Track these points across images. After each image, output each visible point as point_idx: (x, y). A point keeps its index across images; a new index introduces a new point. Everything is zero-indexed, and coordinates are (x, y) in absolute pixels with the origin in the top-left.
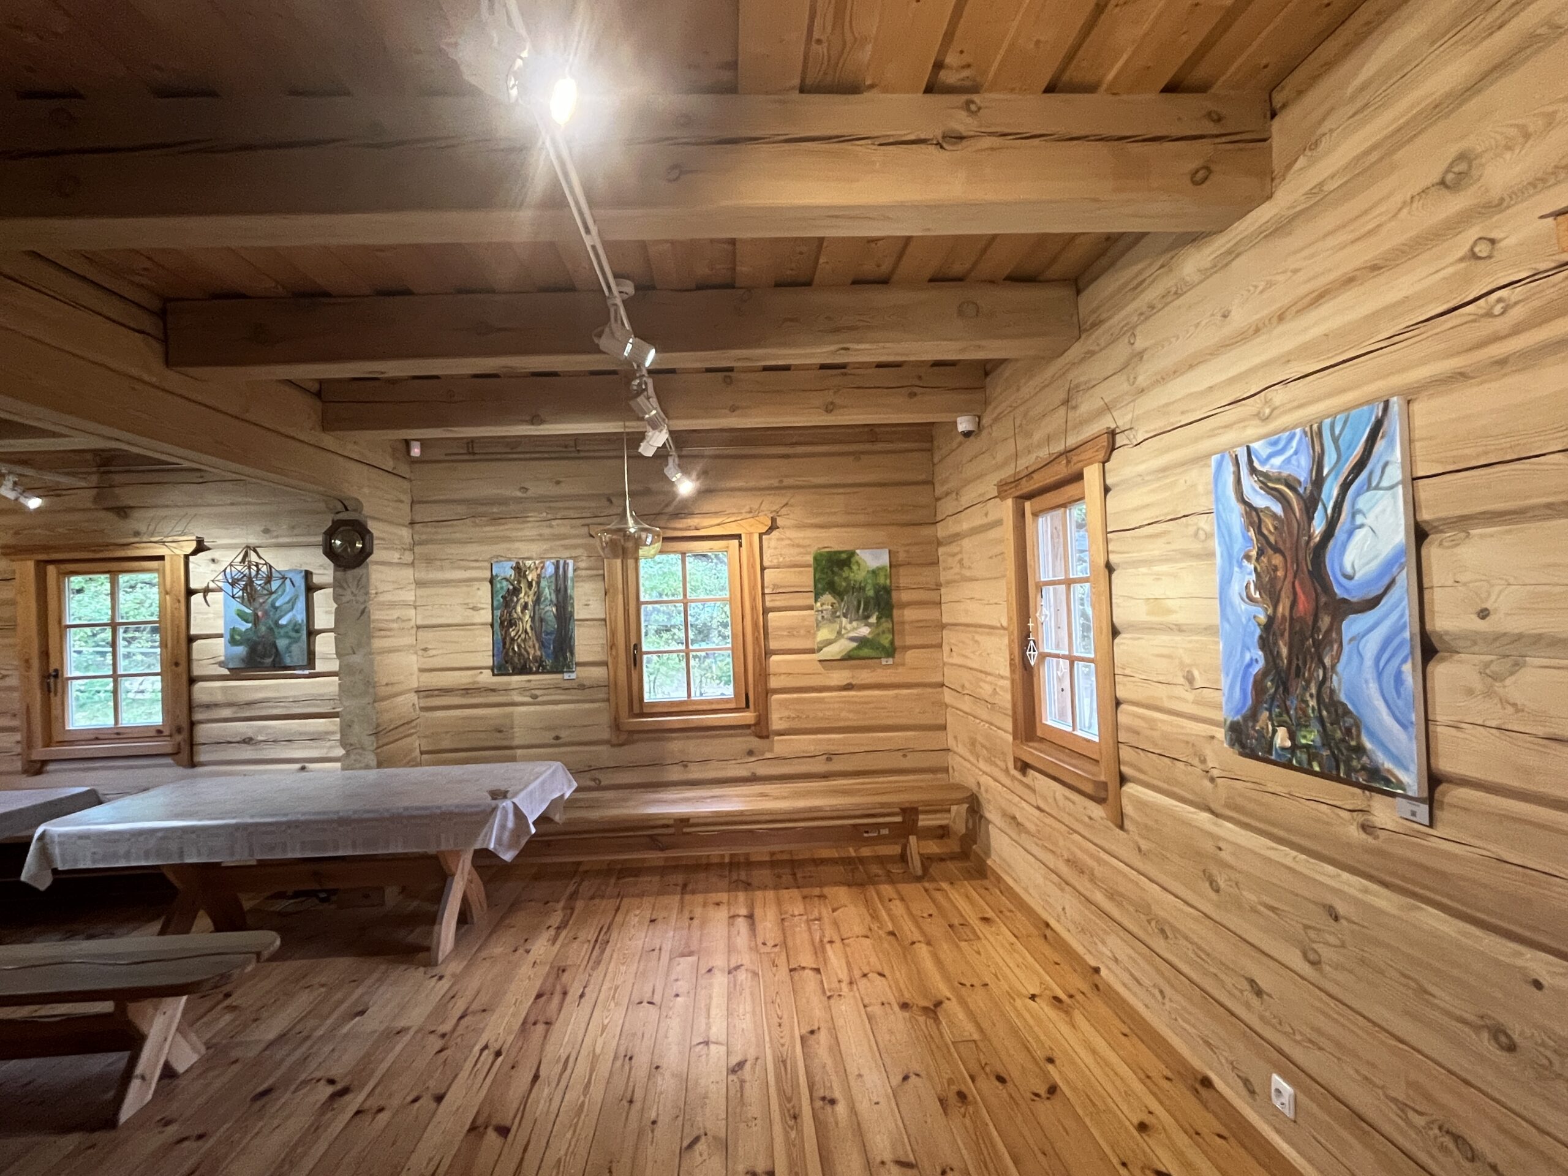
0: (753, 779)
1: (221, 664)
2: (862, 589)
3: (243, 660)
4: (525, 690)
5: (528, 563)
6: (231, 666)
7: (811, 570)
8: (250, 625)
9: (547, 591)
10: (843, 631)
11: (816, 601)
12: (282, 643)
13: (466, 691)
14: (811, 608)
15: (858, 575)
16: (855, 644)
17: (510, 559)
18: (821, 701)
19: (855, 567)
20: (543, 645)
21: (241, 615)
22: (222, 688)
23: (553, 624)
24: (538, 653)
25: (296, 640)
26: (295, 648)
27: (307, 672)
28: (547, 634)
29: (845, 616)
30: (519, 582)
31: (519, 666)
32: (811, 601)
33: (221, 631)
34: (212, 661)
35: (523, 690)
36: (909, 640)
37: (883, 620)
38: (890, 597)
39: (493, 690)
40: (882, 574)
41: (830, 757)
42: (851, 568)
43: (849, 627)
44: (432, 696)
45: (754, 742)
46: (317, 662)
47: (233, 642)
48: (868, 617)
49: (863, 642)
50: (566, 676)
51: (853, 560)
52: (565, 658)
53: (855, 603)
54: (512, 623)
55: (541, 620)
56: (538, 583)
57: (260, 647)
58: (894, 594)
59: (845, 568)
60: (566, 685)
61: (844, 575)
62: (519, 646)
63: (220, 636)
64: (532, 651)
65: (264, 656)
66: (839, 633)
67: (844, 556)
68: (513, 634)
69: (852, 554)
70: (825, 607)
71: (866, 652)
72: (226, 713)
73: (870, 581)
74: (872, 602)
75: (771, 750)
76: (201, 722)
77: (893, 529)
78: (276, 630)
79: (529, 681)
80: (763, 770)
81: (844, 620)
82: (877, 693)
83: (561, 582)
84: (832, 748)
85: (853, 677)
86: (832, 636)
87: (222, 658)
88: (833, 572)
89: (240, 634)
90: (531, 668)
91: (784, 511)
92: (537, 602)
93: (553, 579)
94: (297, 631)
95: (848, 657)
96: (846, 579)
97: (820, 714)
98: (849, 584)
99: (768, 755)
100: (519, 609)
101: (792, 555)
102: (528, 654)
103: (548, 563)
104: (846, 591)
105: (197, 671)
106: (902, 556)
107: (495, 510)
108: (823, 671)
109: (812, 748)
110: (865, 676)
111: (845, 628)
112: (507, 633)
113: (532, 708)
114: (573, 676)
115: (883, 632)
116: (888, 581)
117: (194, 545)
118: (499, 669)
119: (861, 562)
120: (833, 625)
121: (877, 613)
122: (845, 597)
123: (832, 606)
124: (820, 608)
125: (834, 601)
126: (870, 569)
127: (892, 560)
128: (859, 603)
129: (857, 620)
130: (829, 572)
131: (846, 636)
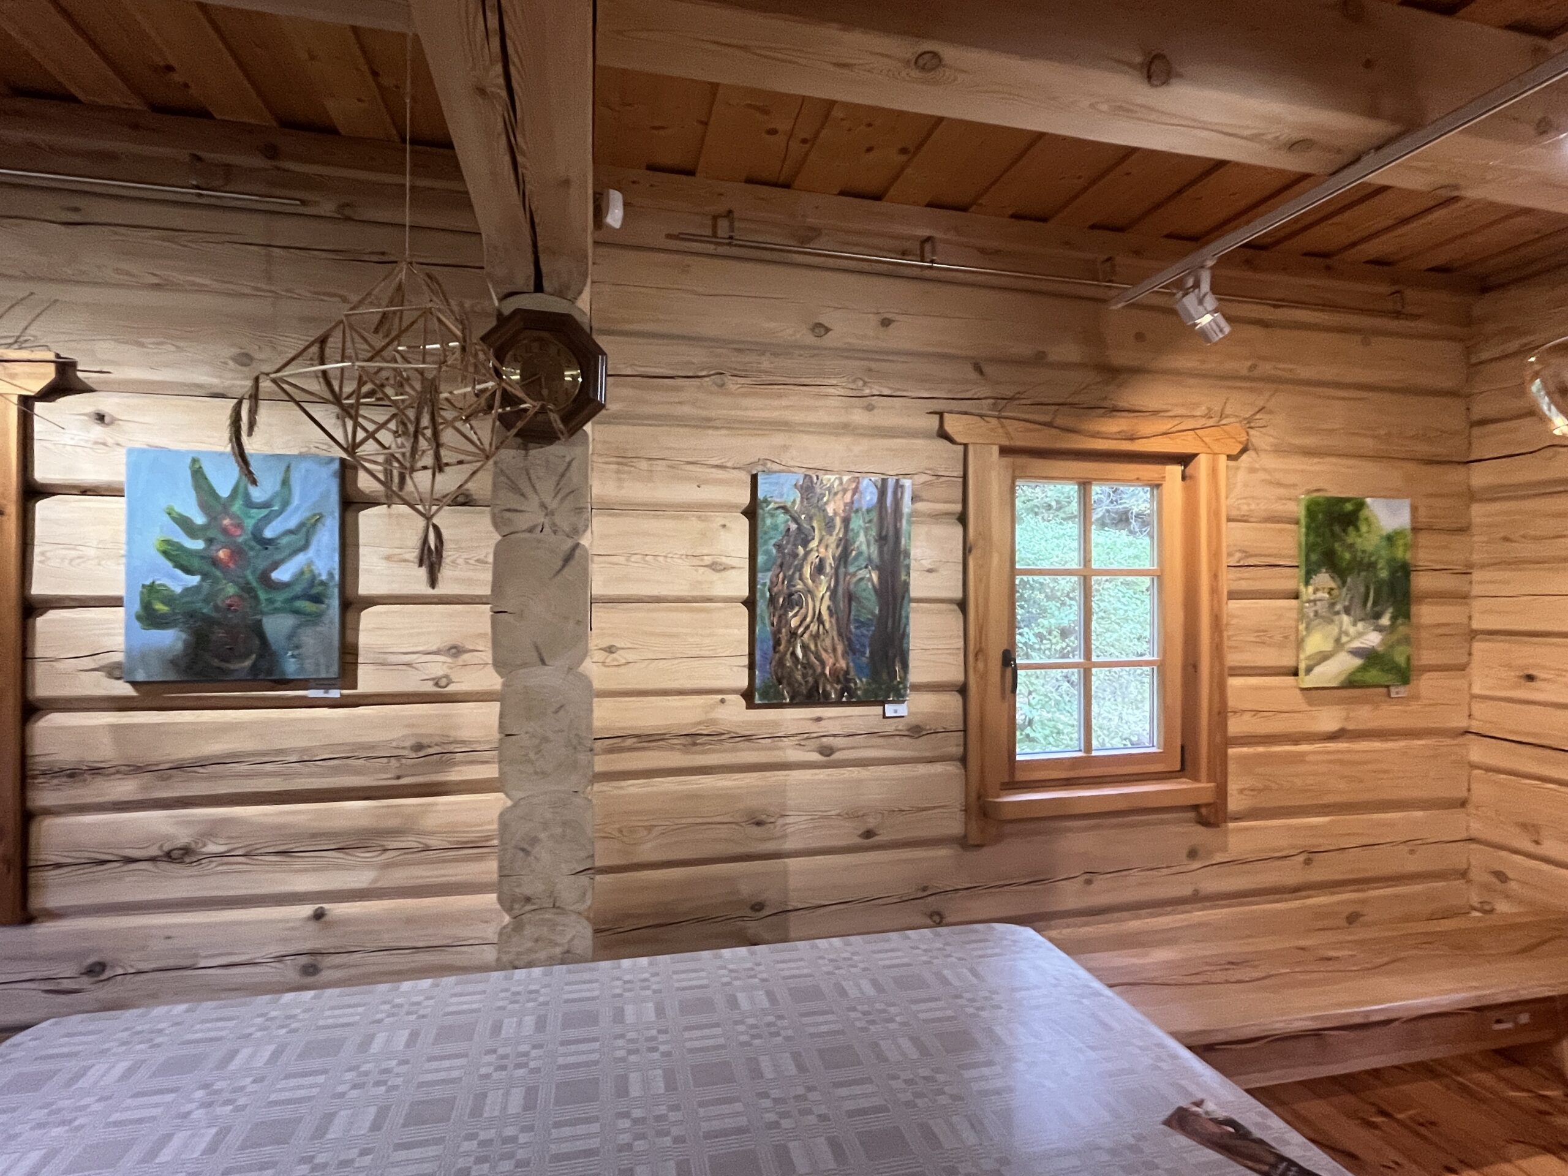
0: (1197, 899)
1: (114, 671)
2: (1371, 566)
3: (174, 663)
4: (807, 736)
5: (830, 479)
6: (140, 676)
7: (1301, 528)
8: (195, 580)
9: (862, 538)
10: (1344, 639)
11: (1307, 583)
12: (276, 626)
13: (692, 739)
14: (1296, 596)
15: (1368, 541)
16: (1358, 662)
17: (788, 470)
18: (1300, 758)
19: (1364, 528)
20: (851, 649)
21: (174, 554)
22: (115, 728)
23: (872, 606)
24: (842, 664)
25: (315, 619)
26: (309, 639)
27: (335, 694)
28: (861, 625)
29: (1347, 611)
30: (810, 518)
31: (804, 690)
32: (1299, 584)
33: (119, 590)
34: (89, 663)
35: (804, 738)
36: (1427, 657)
37: (1400, 621)
38: (1409, 582)
39: (748, 738)
40: (1401, 542)
41: (1310, 856)
42: (1357, 529)
43: (1352, 630)
44: (621, 750)
45: (1200, 835)
46: (362, 671)
47: (150, 618)
48: (1378, 616)
49: (1371, 657)
50: (890, 710)
51: (1362, 515)
52: (892, 675)
53: (1362, 589)
54: (792, 601)
55: (850, 597)
56: (846, 521)
57: (219, 634)
58: (1413, 575)
59: (1351, 529)
60: (889, 727)
61: (1350, 540)
62: (805, 647)
63: (115, 602)
64: (830, 661)
65: (231, 654)
66: (1337, 640)
67: (1349, 507)
68: (794, 623)
69: (1360, 505)
70: (1320, 595)
71: (1373, 675)
72: (126, 788)
73: (1383, 553)
74: (1385, 589)
75: (1224, 849)
76: (49, 812)
77: (1411, 466)
78: (262, 595)
79: (819, 719)
80: (1211, 884)
81: (1346, 619)
82: (1377, 745)
83: (890, 519)
84: (1314, 841)
85: (1347, 719)
86: (1328, 647)
87: (119, 657)
88: (1333, 535)
89: (170, 599)
90: (827, 695)
91: (1259, 420)
92: (843, 558)
93: (874, 515)
94: (317, 599)
95: (1351, 683)
96: (1351, 547)
97: (1299, 782)
98: (1354, 558)
99: (1219, 858)
100: (807, 571)
101: (1268, 500)
102: (823, 664)
103: (865, 482)
104: (1350, 569)
105: (43, 687)
106: (1426, 515)
107: (766, 365)
108: (1305, 707)
109: (1283, 843)
110: (1365, 716)
111: (1347, 634)
112: (783, 620)
113: (822, 774)
114: (902, 710)
115: (1398, 642)
116: (1408, 555)
117: (49, 374)
118: (764, 695)
119: (1372, 519)
120: (1330, 627)
121: (1391, 610)
122: (1349, 580)
123: (1329, 593)
124: (1312, 598)
125: (1333, 585)
126: (1384, 533)
127: (1413, 519)
128: (1368, 591)
129: (1364, 619)
130: (1327, 533)
131: (1347, 647)
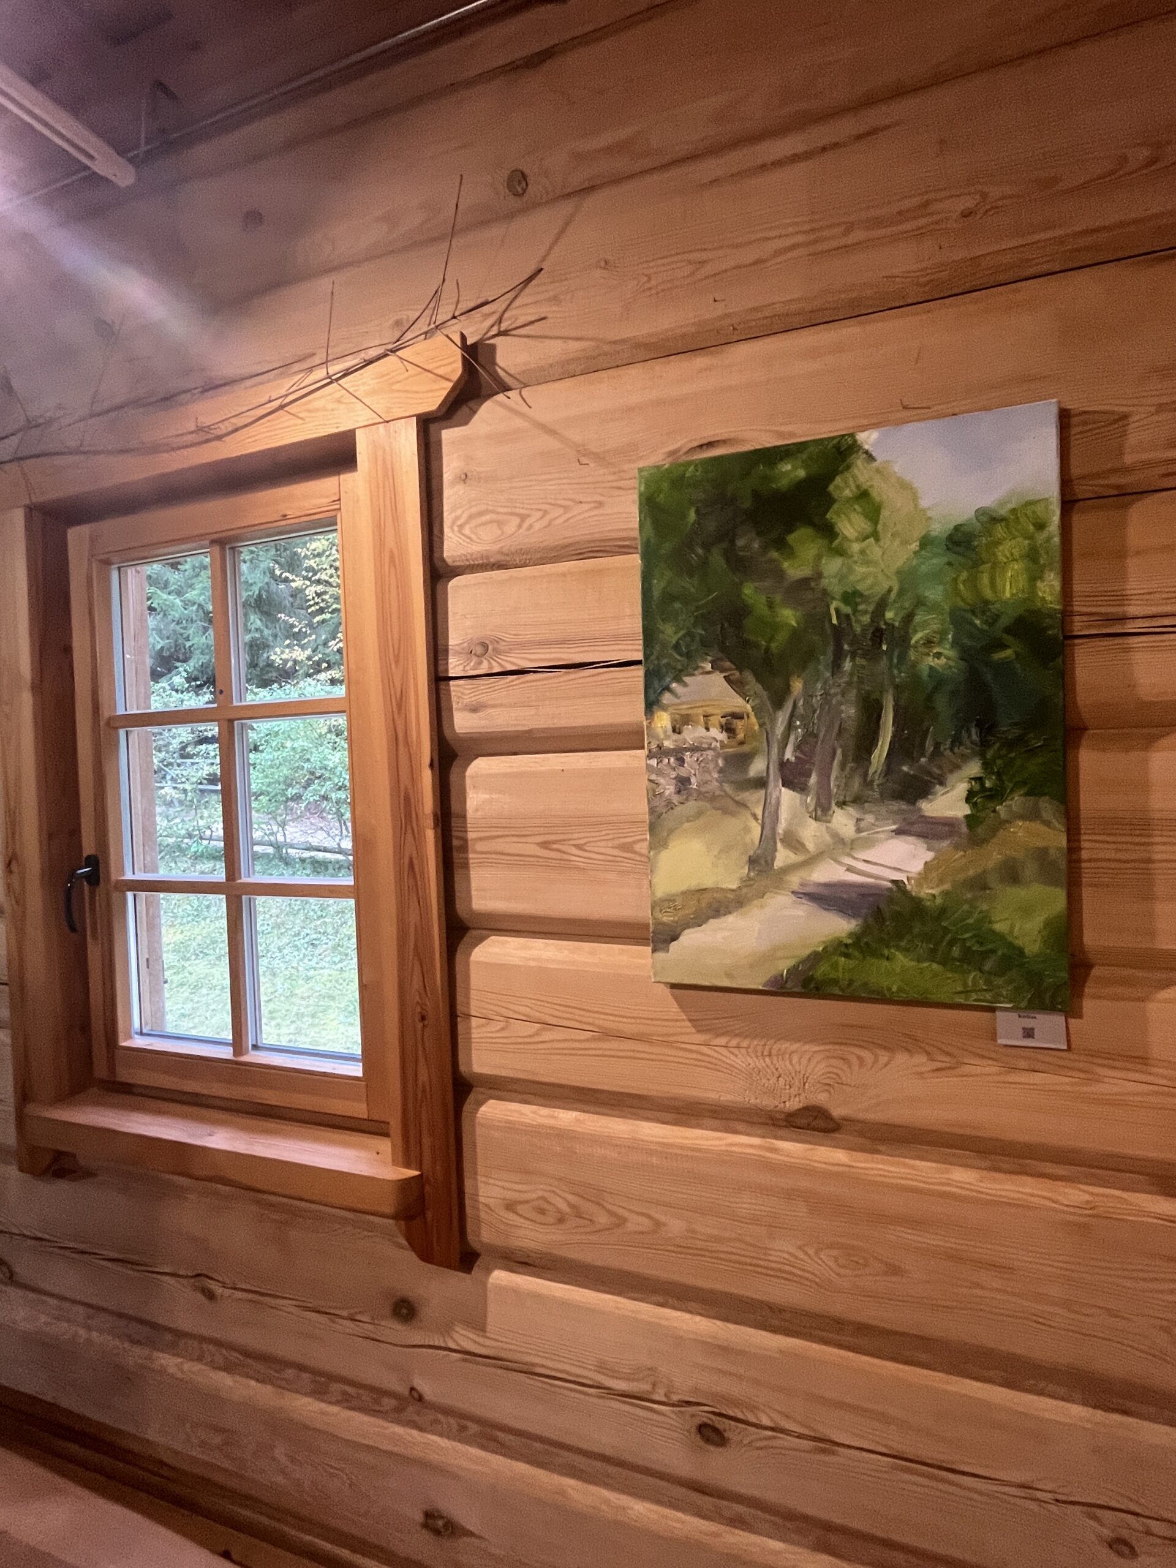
2: (888, 637)
7: (635, 561)
10: (783, 856)
11: (651, 705)
14: (632, 739)
15: (867, 564)
16: (840, 926)
19: (851, 527)
29: (793, 777)
32: (631, 710)
38: (1064, 678)
40: (1010, 548)
42: (828, 531)
43: (811, 833)
45: (418, 1275)
49: (886, 916)
51: (842, 488)
53: (850, 711)
59: (802, 536)
66: (762, 861)
67: (791, 471)
69: (840, 456)
70: (692, 734)
71: (901, 967)
73: (934, 593)
74: (942, 703)
75: (476, 1322)
81: (787, 797)
84: (725, 1387)
85: (830, 1080)
86: (728, 876)
91: (526, 306)
95: (805, 985)
96: (805, 588)
98: (816, 619)
99: (464, 1337)
101: (557, 502)
104: (803, 651)
106: (1149, 442)
108: (686, 1031)
111: (793, 842)
115: (1012, 874)
116: (1049, 588)
119: (881, 490)
120: (732, 824)
121: (974, 768)
122: (797, 686)
123: (729, 729)
124: (671, 741)
125: (737, 703)
126: (939, 529)
127: (1076, 471)
128: (871, 712)
129: (858, 801)
130: (717, 559)
131: (795, 880)
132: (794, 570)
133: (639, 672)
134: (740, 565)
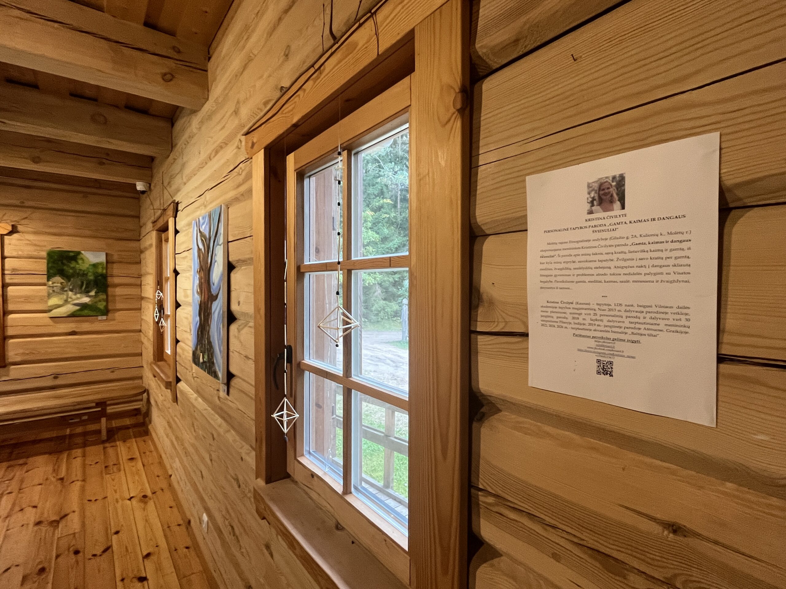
2: (84, 275)
7: (45, 261)
10: (69, 300)
11: (48, 280)
14: (44, 285)
15: (83, 266)
16: (78, 308)
18: (51, 342)
19: (80, 262)
29: (71, 290)
32: (45, 281)
36: (119, 306)
37: (100, 293)
38: (106, 280)
40: (100, 266)
41: (56, 376)
42: (77, 262)
43: (74, 297)
48: (88, 292)
49: (84, 306)
51: (79, 257)
53: (80, 283)
58: (110, 280)
59: (73, 262)
66: (66, 300)
67: (72, 254)
69: (79, 253)
70: (55, 285)
71: (86, 312)
73: (91, 270)
74: (92, 283)
75: (7, 375)
77: (110, 241)
81: (70, 293)
82: (94, 336)
84: (59, 370)
85: (76, 327)
86: (61, 303)
91: (23, 222)
95: (72, 315)
96: (73, 268)
97: (49, 350)
98: (75, 272)
99: (5, 378)
101: (29, 250)
104: (73, 276)
106: (115, 258)
108: (53, 324)
109: (42, 372)
110: (86, 326)
111: (71, 298)
115: (100, 301)
116: (104, 271)
119: (85, 258)
120: (62, 296)
121: (95, 290)
122: (72, 279)
123: (61, 284)
124: (52, 285)
125: (63, 281)
126: (92, 263)
127: (108, 259)
128: (82, 283)
129: (80, 293)
130: (60, 263)
131: (72, 303)
132: (72, 266)
133: (46, 276)
134: (63, 264)
